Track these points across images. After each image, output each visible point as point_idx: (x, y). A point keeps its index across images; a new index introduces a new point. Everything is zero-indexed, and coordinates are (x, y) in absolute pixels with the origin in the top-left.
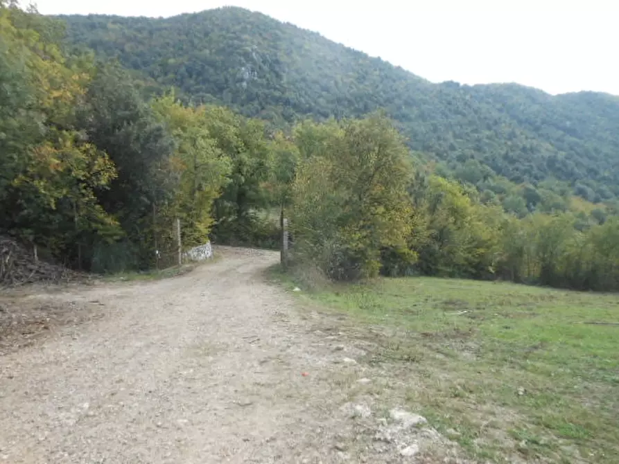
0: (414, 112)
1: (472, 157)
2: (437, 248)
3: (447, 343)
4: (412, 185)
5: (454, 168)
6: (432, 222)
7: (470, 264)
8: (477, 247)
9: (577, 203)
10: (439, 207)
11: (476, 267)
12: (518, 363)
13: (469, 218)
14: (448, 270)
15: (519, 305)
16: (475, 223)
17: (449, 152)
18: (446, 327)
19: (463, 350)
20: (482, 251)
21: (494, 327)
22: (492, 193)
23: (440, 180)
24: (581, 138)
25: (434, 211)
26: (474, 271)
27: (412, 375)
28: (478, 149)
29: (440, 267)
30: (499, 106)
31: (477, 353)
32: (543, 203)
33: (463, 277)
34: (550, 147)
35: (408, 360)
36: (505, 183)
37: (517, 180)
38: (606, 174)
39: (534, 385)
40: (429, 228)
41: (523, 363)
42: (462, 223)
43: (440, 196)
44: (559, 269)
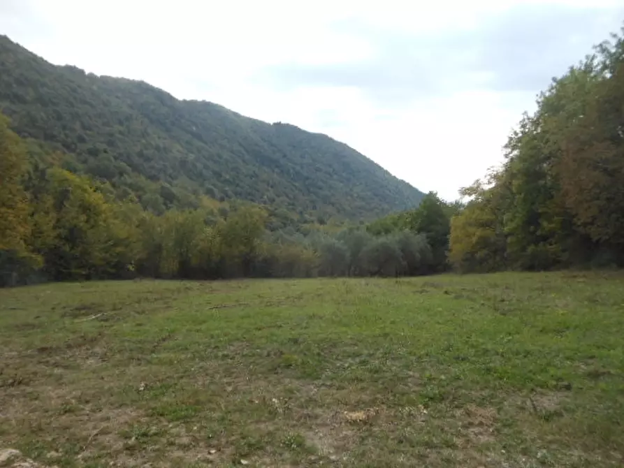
0: (30, 94)
1: (105, 152)
2: (67, 248)
3: (69, 353)
4: (30, 178)
5: (85, 162)
6: (58, 221)
7: (108, 263)
8: (115, 245)
9: (207, 202)
10: (67, 204)
11: (115, 266)
12: (144, 359)
13: (103, 215)
14: (84, 273)
15: (156, 300)
16: (111, 221)
17: (79, 145)
18: (71, 336)
19: (87, 358)
20: (119, 249)
21: (126, 327)
22: (130, 191)
23: (66, 174)
24: (206, 143)
25: (61, 208)
26: (113, 271)
27: (14, 401)
28: (111, 143)
29: (73, 271)
30: (129, 102)
31: (103, 358)
32: (179, 201)
33: (102, 279)
34: (181, 149)
35: (12, 385)
36: (142, 180)
37: (153, 178)
38: (228, 177)
39: (156, 377)
40: (55, 228)
41: (149, 357)
42: (95, 221)
43: (67, 191)
44: (194, 262)
